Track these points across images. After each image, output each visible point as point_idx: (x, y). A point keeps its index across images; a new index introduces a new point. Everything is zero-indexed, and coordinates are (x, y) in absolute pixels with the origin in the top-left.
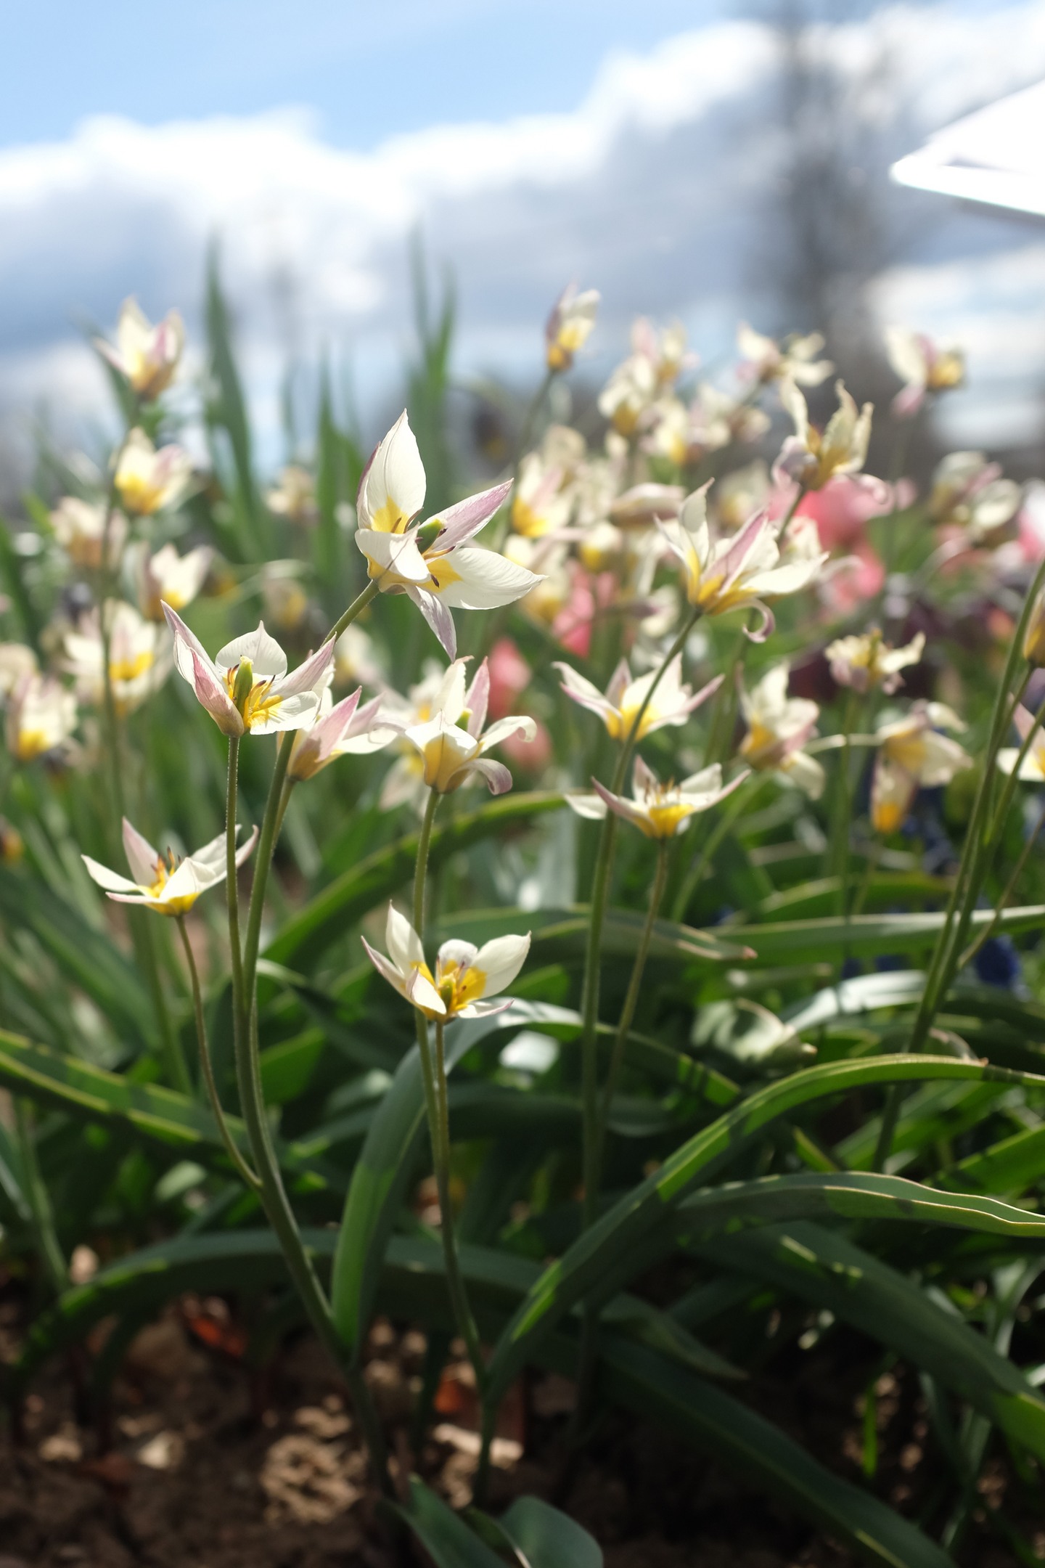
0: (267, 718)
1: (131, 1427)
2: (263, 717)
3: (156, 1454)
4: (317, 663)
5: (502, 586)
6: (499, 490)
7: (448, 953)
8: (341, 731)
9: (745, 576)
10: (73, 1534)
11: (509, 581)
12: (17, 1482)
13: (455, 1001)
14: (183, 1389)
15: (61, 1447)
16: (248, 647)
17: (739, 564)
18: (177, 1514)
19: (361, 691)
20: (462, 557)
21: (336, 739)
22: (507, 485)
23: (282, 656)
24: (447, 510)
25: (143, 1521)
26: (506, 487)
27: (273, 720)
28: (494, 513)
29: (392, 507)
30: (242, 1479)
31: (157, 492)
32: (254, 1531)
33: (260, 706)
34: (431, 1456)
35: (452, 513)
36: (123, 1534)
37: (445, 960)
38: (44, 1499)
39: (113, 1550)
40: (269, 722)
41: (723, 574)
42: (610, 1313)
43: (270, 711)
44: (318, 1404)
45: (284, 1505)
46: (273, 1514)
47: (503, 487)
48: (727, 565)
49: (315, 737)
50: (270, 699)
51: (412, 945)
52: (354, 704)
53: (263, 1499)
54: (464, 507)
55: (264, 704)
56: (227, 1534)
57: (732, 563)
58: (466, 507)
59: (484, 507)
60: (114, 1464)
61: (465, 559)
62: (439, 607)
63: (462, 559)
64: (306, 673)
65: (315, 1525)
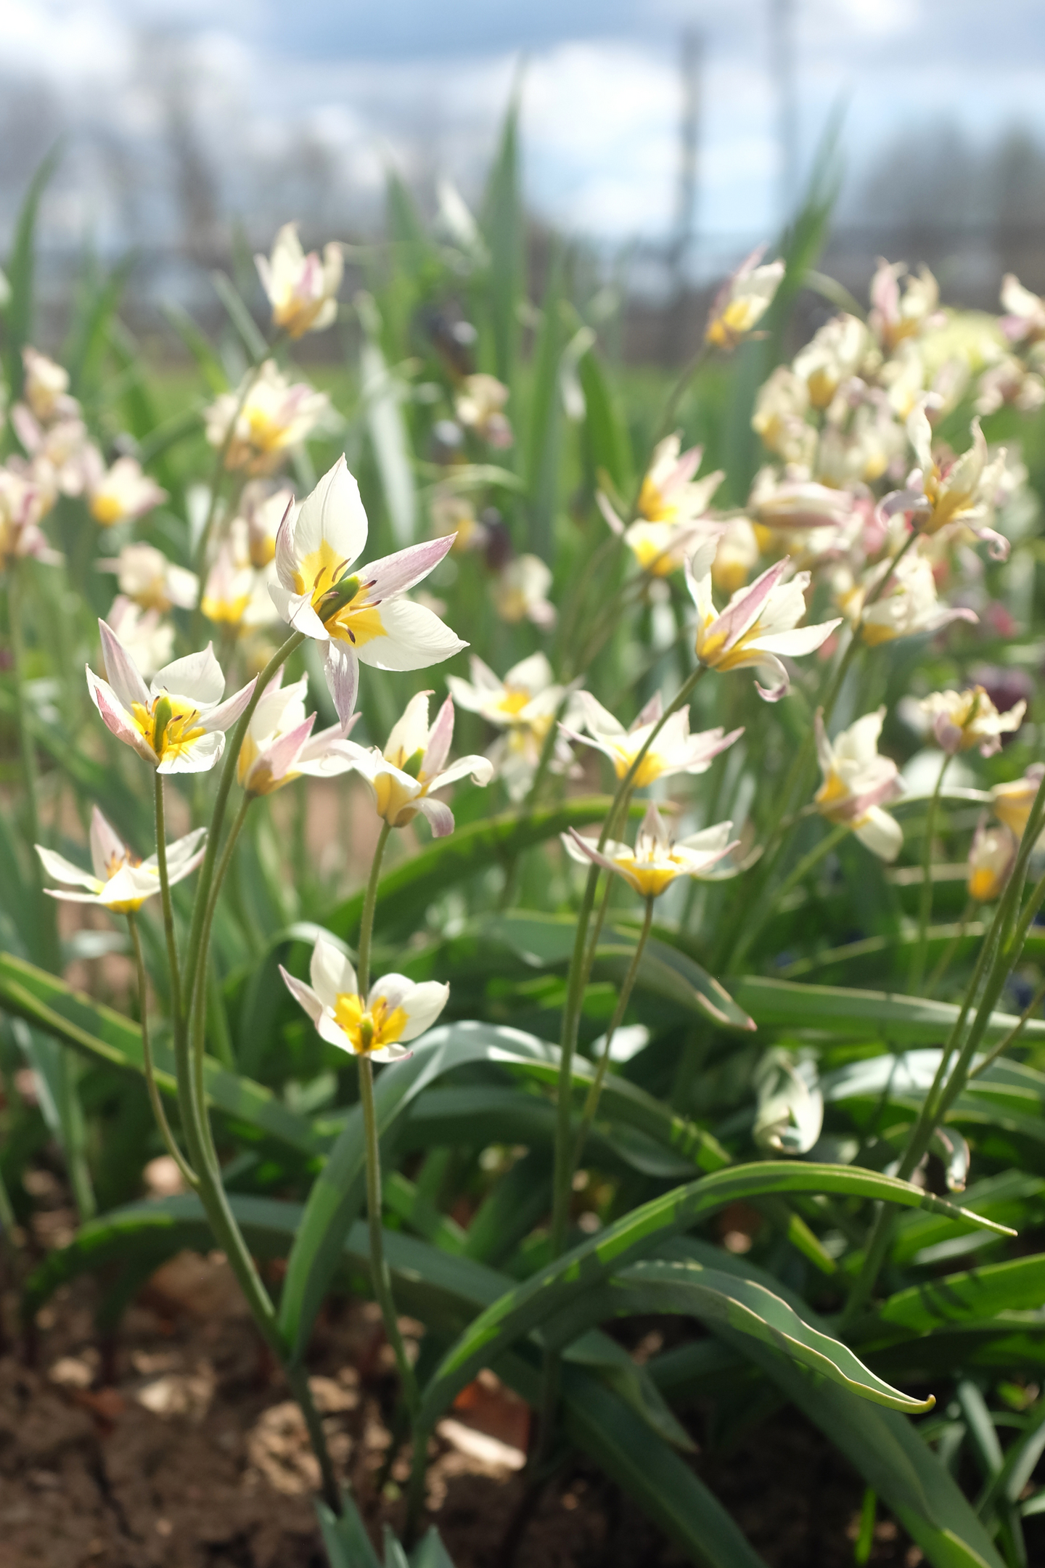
0: (177, 754)
1: (144, 1363)
2: (174, 753)
3: (157, 1397)
4: (242, 700)
5: (430, 645)
6: (443, 542)
7: (381, 989)
8: (294, 754)
9: (753, 631)
10: (51, 1462)
11: (433, 642)
12: (12, 1400)
13: (374, 1040)
14: (212, 1331)
15: (73, 1371)
16: (192, 668)
17: (745, 622)
18: (152, 1463)
19: (315, 717)
20: (395, 609)
21: (289, 761)
22: (451, 537)
23: (221, 681)
24: (388, 557)
25: (117, 1464)
26: (450, 540)
27: (183, 758)
28: (435, 566)
29: (326, 551)
30: (228, 1439)
31: (278, 432)
32: (223, 1493)
33: (183, 736)
34: (432, 1448)
35: (395, 560)
36: (98, 1472)
37: (377, 995)
38: (33, 1421)
39: (82, 1485)
40: (178, 758)
41: (726, 631)
42: (573, 1353)
43: (182, 747)
44: (331, 1374)
45: (262, 1473)
46: (251, 1479)
47: (447, 539)
48: (731, 622)
49: (267, 758)
50: (195, 729)
51: (345, 978)
52: (308, 730)
53: (243, 1463)
54: (406, 556)
55: (188, 734)
56: (193, 1492)
57: (737, 621)
58: (408, 556)
59: (427, 557)
60: (109, 1400)
61: (398, 612)
62: (345, 666)
63: (394, 611)
64: (231, 708)
65: (286, 1499)
